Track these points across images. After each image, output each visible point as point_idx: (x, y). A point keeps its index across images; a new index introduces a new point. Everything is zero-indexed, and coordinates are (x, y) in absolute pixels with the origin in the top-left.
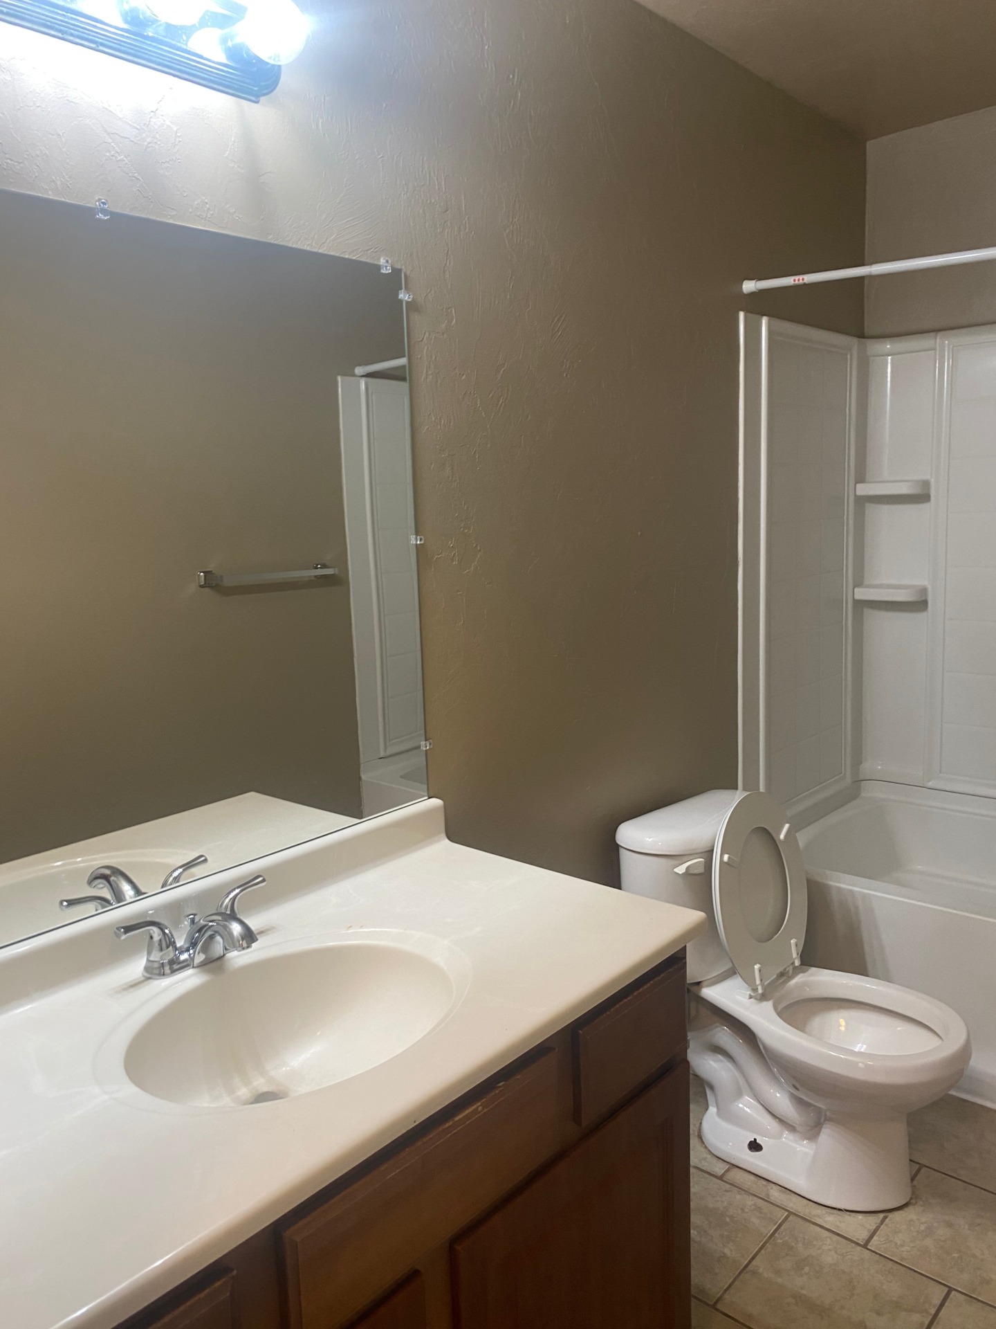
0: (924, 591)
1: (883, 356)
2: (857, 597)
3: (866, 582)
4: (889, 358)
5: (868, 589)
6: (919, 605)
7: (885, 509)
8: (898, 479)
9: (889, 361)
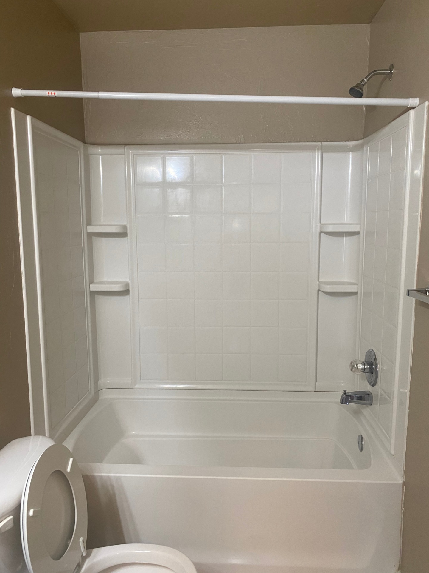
0: (127, 285)
1: (97, 155)
2: (91, 290)
3: (95, 281)
4: (100, 156)
5: (97, 285)
6: (125, 292)
7: (104, 240)
8: (109, 223)
9: (101, 158)
